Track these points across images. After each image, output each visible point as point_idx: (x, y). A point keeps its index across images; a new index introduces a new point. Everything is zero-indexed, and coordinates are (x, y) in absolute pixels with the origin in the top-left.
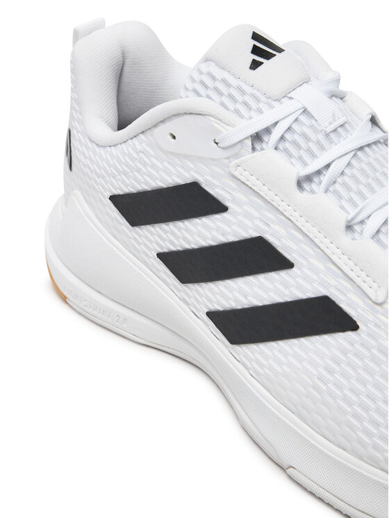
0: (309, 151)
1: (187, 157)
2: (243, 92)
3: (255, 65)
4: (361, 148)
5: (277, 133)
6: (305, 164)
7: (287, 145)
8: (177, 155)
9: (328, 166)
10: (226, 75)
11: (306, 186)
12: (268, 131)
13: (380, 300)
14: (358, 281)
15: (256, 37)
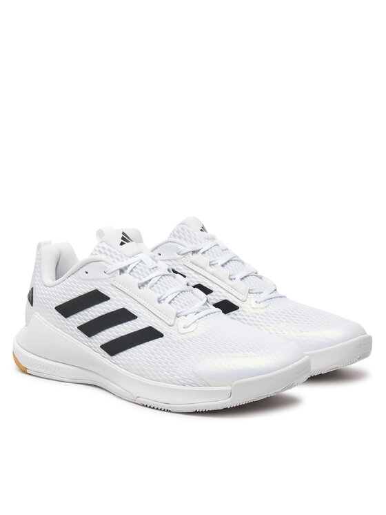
0: (143, 275)
1: (93, 280)
2: (116, 254)
3: (122, 244)
4: (164, 275)
5: (130, 269)
6: (141, 280)
7: (134, 273)
8: (88, 280)
9: (150, 280)
10: (110, 247)
11: (142, 288)
12: (126, 268)
13: (171, 324)
14: (163, 319)
15: (123, 233)
